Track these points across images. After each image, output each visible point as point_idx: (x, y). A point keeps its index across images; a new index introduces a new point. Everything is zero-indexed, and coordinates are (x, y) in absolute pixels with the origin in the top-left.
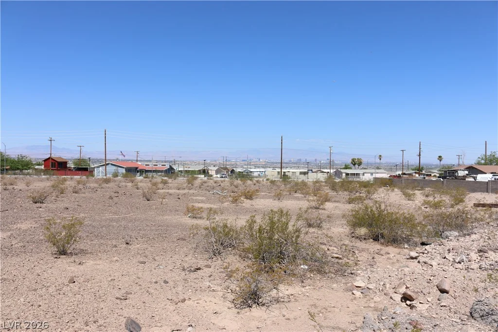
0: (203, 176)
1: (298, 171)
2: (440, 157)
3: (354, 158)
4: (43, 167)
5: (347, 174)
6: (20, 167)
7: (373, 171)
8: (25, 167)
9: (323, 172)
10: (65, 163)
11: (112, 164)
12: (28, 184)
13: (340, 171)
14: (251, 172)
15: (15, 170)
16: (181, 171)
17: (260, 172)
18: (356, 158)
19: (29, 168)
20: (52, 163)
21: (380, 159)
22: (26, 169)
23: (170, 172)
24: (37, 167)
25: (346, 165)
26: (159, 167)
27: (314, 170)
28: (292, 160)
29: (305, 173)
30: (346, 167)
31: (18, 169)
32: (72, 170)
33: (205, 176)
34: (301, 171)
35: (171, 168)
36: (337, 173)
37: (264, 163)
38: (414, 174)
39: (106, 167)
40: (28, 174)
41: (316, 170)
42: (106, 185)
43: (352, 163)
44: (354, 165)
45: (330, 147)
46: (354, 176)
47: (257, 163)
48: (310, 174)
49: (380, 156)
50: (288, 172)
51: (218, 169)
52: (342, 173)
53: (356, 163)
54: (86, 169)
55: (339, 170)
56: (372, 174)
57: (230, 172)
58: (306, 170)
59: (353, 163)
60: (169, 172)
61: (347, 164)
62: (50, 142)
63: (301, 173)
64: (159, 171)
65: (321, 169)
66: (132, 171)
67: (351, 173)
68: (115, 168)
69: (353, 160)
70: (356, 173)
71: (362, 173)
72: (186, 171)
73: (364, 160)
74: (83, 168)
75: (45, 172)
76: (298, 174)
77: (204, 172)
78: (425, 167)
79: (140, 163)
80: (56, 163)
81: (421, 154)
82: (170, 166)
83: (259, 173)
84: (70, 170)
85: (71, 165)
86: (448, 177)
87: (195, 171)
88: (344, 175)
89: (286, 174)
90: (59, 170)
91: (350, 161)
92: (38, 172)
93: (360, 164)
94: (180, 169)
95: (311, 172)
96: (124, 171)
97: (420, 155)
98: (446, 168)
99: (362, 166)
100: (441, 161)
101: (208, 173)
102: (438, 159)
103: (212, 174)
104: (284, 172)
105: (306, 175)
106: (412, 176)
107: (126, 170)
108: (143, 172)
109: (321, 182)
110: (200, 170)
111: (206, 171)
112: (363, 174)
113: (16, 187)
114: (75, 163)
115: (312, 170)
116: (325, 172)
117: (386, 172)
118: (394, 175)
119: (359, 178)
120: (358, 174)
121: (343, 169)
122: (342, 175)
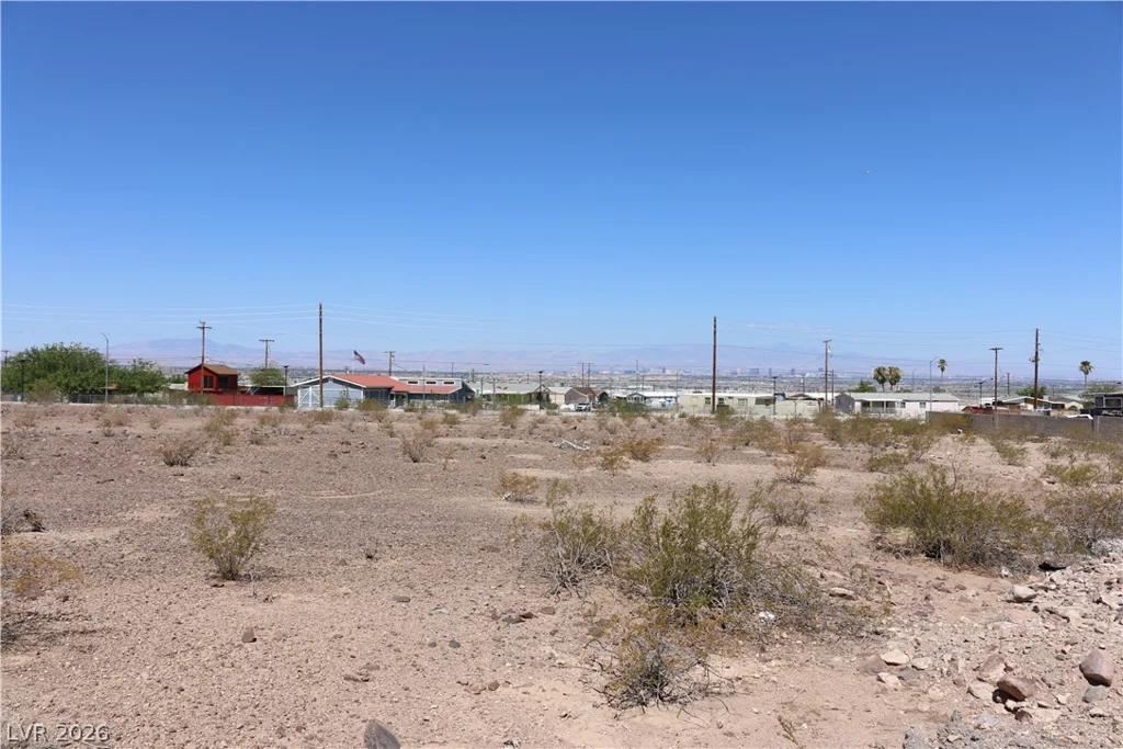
0: (538, 406)
1: (752, 396)
2: (1085, 364)
3: (881, 365)
4: (185, 387)
5: (865, 404)
6: (138, 386)
7: (926, 396)
8: (149, 387)
9: (810, 399)
10: (234, 378)
11: (335, 381)
12: (154, 424)
13: (850, 397)
14: (645, 398)
15: (129, 392)
16: (488, 397)
17: (665, 397)
18: (887, 368)
19: (157, 389)
20: (205, 377)
21: (943, 370)
22: (150, 391)
23: (464, 397)
24: (173, 386)
25: (862, 383)
26: (440, 386)
27: (788, 395)
28: (738, 370)
29: (767, 402)
30: (864, 388)
31: (134, 390)
32: (249, 394)
33: (541, 408)
34: (759, 395)
35: (466, 390)
36: (843, 401)
37: (675, 378)
38: (1023, 404)
39: (321, 387)
40: (155, 401)
41: (794, 394)
42: (323, 426)
43: (878, 380)
44: (882, 382)
45: (826, 342)
46: (880, 409)
47: (659, 378)
48: (780, 403)
49: (943, 362)
50: (730, 398)
51: (569, 391)
52: (852, 401)
53: (887, 377)
54: (278, 392)
55: (848, 394)
56: (923, 403)
57: (597, 399)
58: (771, 395)
59: (880, 378)
60: (461, 398)
61: (865, 380)
62: (201, 331)
63: (759, 401)
64: (439, 396)
65: (804, 391)
66: (380, 395)
67: (873, 402)
68: (340, 388)
69: (879, 371)
70: (885, 400)
71: (900, 400)
72: (500, 395)
73: (905, 372)
74: (272, 389)
75: (191, 396)
76: (752, 403)
77: (540, 398)
78: (1048, 387)
79: (396, 378)
80: (215, 378)
81: (1039, 356)
82: (463, 384)
83: (662, 400)
84: (243, 392)
85: (246, 382)
86: (1105, 412)
87: (519, 395)
88: (858, 404)
89: (726, 403)
90: (221, 393)
91: (872, 373)
92: (176, 397)
93: (895, 379)
94: (485, 392)
95: (781, 398)
96: (361, 395)
97: (1036, 360)
98: (1100, 390)
99: (899, 385)
100: (1087, 373)
101: (548, 400)
102: (1081, 369)
103: (558, 402)
104: (721, 399)
105: (771, 406)
106: (1019, 407)
107: (365, 394)
108: (403, 397)
109: (806, 421)
110: (530, 394)
111: (545, 396)
112: (903, 404)
113: (129, 430)
114: (255, 379)
115: (783, 395)
116: (815, 399)
117: (955, 398)
118: (975, 405)
119: (894, 412)
120: (890, 404)
121: (856, 391)
122: (853, 406)
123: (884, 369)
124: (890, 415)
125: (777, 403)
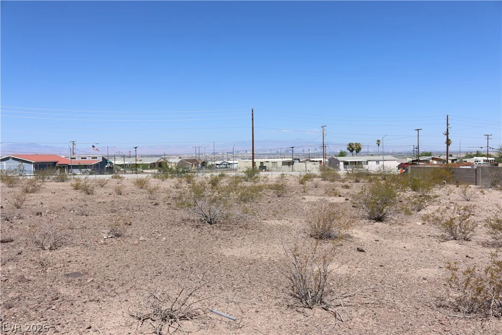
1: (279, 160)
3: (350, 142)
5: (346, 163)
9: (313, 161)
14: (230, 164)
18: (354, 143)
26: (89, 160)
27: (301, 161)
29: (289, 164)
30: (342, 154)
34: (284, 160)
36: (333, 161)
38: (431, 161)
41: (305, 159)
43: (349, 150)
45: (322, 127)
46: (354, 166)
48: (296, 164)
49: (379, 141)
50: (267, 162)
51: (180, 161)
52: (338, 162)
53: (354, 149)
55: (336, 158)
56: (378, 162)
58: (291, 159)
59: (351, 149)
60: (102, 167)
61: (343, 151)
63: (284, 163)
65: (309, 158)
66: (47, 167)
67: (351, 162)
68: (17, 163)
69: (350, 145)
70: (357, 160)
71: (366, 160)
76: (280, 164)
77: (161, 166)
88: (342, 164)
89: (265, 165)
93: (359, 150)
95: (298, 161)
96: (32, 167)
104: (262, 163)
105: (291, 166)
106: (429, 162)
107: (36, 166)
109: (315, 176)
110: (154, 164)
112: (367, 162)
115: (298, 159)
116: (317, 161)
117: (395, 159)
118: (405, 162)
119: (362, 167)
120: (360, 163)
121: (339, 156)
122: (339, 164)
123: (353, 144)
124: (360, 169)
125: (295, 164)
